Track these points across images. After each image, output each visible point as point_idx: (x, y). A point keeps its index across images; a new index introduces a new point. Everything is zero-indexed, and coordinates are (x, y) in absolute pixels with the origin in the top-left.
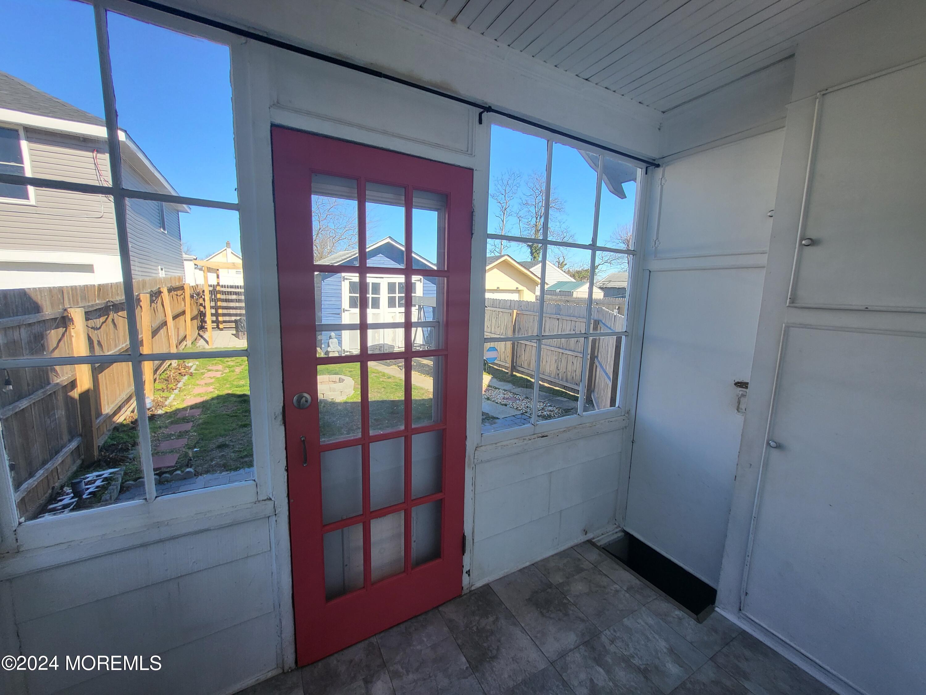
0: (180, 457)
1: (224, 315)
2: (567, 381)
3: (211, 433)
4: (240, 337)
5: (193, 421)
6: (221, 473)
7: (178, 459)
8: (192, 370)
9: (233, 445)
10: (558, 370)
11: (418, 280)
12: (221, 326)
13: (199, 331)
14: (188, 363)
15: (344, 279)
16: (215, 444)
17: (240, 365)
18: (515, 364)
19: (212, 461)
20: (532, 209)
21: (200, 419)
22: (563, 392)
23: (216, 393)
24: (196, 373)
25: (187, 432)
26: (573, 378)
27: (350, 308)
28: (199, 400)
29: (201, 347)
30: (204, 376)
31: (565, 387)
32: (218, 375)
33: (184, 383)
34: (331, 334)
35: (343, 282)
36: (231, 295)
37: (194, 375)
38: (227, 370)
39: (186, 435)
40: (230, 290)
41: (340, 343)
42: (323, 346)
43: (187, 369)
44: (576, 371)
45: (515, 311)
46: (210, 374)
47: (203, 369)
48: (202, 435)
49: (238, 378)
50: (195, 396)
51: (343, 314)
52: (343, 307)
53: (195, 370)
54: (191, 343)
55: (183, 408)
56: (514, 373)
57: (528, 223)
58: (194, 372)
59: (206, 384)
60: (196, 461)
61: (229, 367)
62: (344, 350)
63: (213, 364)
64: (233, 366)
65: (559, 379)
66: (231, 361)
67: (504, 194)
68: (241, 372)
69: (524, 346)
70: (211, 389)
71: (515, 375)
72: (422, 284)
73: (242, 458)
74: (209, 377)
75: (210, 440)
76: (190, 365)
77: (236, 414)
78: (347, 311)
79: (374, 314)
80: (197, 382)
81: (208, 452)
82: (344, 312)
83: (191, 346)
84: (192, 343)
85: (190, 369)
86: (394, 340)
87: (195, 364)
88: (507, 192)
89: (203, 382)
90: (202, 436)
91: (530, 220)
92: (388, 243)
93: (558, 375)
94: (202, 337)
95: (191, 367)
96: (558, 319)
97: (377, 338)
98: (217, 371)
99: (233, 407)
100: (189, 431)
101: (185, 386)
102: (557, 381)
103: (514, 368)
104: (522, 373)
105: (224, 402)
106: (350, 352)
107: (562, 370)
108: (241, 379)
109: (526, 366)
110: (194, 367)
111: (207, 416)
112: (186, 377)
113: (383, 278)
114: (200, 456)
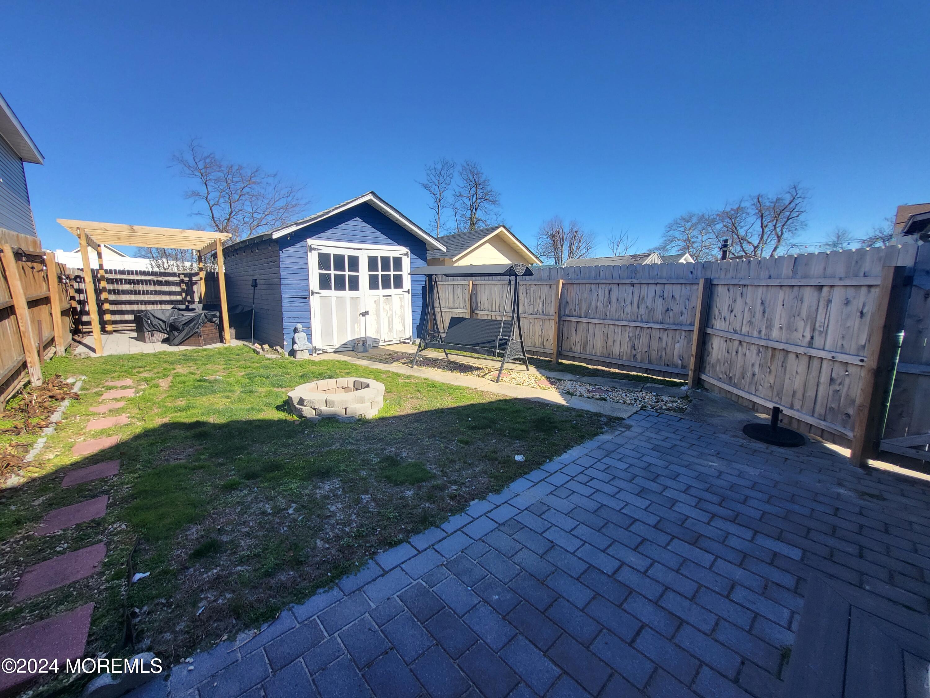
0: (98, 614)
1: (113, 313)
2: (650, 362)
3: (162, 517)
4: (147, 340)
5: (107, 492)
6: (232, 639)
7: (93, 623)
8: (76, 389)
9: (232, 541)
10: (635, 350)
11: (404, 254)
12: (109, 328)
13: (73, 335)
14: (66, 379)
15: (311, 249)
16: (184, 547)
17: (165, 375)
18: (560, 349)
19: (195, 605)
20: (467, 201)
21: (122, 484)
22: (645, 377)
23: (139, 427)
24: (85, 395)
25: (99, 524)
26: (661, 357)
27: (320, 289)
28: (107, 442)
29: (82, 354)
30: (103, 397)
31: (646, 371)
32: (130, 393)
33: (63, 412)
34: (297, 326)
35: (309, 254)
36: (121, 283)
37: (81, 397)
38: (144, 386)
39: (97, 534)
40: (119, 277)
41: (310, 339)
42: (285, 343)
43: (65, 389)
44: (665, 349)
45: (561, 281)
46: (113, 394)
47: (97, 386)
48: (144, 526)
49: (171, 396)
50: (94, 436)
51: (311, 297)
52: (311, 288)
53: (82, 389)
54: (64, 350)
55: (72, 465)
56: (560, 361)
57: (463, 216)
58: (80, 392)
59: (110, 411)
60: (149, 613)
61: (146, 380)
62: (315, 348)
63: (113, 377)
64: (152, 379)
65: (636, 361)
66: (145, 371)
67: (438, 184)
68: (171, 386)
69: (574, 325)
70: (124, 419)
71: (561, 363)
72: (409, 259)
73: (268, 574)
74: (113, 399)
75: (166, 538)
76: (70, 381)
77: (201, 463)
78: (316, 293)
79: (352, 298)
80: (92, 409)
81: (175, 575)
82: (312, 295)
83: (64, 355)
84: (66, 350)
85: (72, 389)
86: (378, 331)
87: (80, 380)
88: (441, 182)
89: (102, 409)
90: (144, 530)
91: (465, 212)
92: (371, 200)
93: (635, 356)
94: (80, 342)
95: (73, 384)
96: (632, 285)
97: (357, 329)
98: (125, 388)
99: (185, 449)
100: (104, 519)
101: (67, 418)
102: (635, 364)
103: (560, 354)
104: (573, 359)
105: (164, 441)
106: (323, 350)
107: (642, 349)
108: (177, 397)
109: (578, 348)
110: (79, 385)
111: (136, 475)
112: (67, 403)
113: (361, 249)
114: (158, 596)
